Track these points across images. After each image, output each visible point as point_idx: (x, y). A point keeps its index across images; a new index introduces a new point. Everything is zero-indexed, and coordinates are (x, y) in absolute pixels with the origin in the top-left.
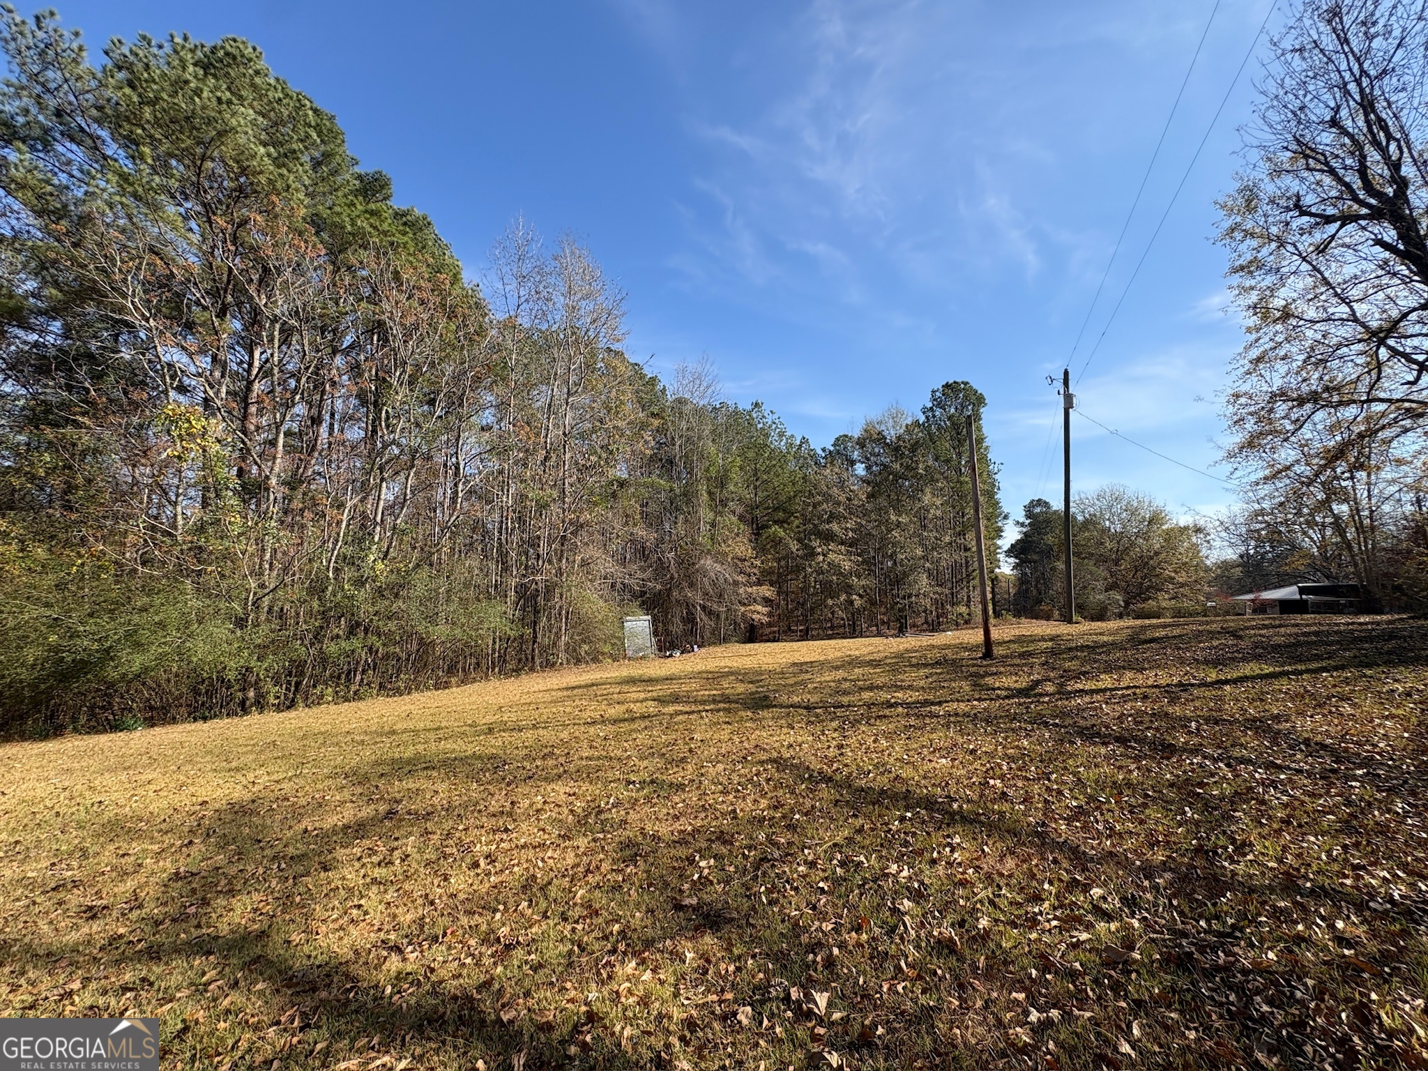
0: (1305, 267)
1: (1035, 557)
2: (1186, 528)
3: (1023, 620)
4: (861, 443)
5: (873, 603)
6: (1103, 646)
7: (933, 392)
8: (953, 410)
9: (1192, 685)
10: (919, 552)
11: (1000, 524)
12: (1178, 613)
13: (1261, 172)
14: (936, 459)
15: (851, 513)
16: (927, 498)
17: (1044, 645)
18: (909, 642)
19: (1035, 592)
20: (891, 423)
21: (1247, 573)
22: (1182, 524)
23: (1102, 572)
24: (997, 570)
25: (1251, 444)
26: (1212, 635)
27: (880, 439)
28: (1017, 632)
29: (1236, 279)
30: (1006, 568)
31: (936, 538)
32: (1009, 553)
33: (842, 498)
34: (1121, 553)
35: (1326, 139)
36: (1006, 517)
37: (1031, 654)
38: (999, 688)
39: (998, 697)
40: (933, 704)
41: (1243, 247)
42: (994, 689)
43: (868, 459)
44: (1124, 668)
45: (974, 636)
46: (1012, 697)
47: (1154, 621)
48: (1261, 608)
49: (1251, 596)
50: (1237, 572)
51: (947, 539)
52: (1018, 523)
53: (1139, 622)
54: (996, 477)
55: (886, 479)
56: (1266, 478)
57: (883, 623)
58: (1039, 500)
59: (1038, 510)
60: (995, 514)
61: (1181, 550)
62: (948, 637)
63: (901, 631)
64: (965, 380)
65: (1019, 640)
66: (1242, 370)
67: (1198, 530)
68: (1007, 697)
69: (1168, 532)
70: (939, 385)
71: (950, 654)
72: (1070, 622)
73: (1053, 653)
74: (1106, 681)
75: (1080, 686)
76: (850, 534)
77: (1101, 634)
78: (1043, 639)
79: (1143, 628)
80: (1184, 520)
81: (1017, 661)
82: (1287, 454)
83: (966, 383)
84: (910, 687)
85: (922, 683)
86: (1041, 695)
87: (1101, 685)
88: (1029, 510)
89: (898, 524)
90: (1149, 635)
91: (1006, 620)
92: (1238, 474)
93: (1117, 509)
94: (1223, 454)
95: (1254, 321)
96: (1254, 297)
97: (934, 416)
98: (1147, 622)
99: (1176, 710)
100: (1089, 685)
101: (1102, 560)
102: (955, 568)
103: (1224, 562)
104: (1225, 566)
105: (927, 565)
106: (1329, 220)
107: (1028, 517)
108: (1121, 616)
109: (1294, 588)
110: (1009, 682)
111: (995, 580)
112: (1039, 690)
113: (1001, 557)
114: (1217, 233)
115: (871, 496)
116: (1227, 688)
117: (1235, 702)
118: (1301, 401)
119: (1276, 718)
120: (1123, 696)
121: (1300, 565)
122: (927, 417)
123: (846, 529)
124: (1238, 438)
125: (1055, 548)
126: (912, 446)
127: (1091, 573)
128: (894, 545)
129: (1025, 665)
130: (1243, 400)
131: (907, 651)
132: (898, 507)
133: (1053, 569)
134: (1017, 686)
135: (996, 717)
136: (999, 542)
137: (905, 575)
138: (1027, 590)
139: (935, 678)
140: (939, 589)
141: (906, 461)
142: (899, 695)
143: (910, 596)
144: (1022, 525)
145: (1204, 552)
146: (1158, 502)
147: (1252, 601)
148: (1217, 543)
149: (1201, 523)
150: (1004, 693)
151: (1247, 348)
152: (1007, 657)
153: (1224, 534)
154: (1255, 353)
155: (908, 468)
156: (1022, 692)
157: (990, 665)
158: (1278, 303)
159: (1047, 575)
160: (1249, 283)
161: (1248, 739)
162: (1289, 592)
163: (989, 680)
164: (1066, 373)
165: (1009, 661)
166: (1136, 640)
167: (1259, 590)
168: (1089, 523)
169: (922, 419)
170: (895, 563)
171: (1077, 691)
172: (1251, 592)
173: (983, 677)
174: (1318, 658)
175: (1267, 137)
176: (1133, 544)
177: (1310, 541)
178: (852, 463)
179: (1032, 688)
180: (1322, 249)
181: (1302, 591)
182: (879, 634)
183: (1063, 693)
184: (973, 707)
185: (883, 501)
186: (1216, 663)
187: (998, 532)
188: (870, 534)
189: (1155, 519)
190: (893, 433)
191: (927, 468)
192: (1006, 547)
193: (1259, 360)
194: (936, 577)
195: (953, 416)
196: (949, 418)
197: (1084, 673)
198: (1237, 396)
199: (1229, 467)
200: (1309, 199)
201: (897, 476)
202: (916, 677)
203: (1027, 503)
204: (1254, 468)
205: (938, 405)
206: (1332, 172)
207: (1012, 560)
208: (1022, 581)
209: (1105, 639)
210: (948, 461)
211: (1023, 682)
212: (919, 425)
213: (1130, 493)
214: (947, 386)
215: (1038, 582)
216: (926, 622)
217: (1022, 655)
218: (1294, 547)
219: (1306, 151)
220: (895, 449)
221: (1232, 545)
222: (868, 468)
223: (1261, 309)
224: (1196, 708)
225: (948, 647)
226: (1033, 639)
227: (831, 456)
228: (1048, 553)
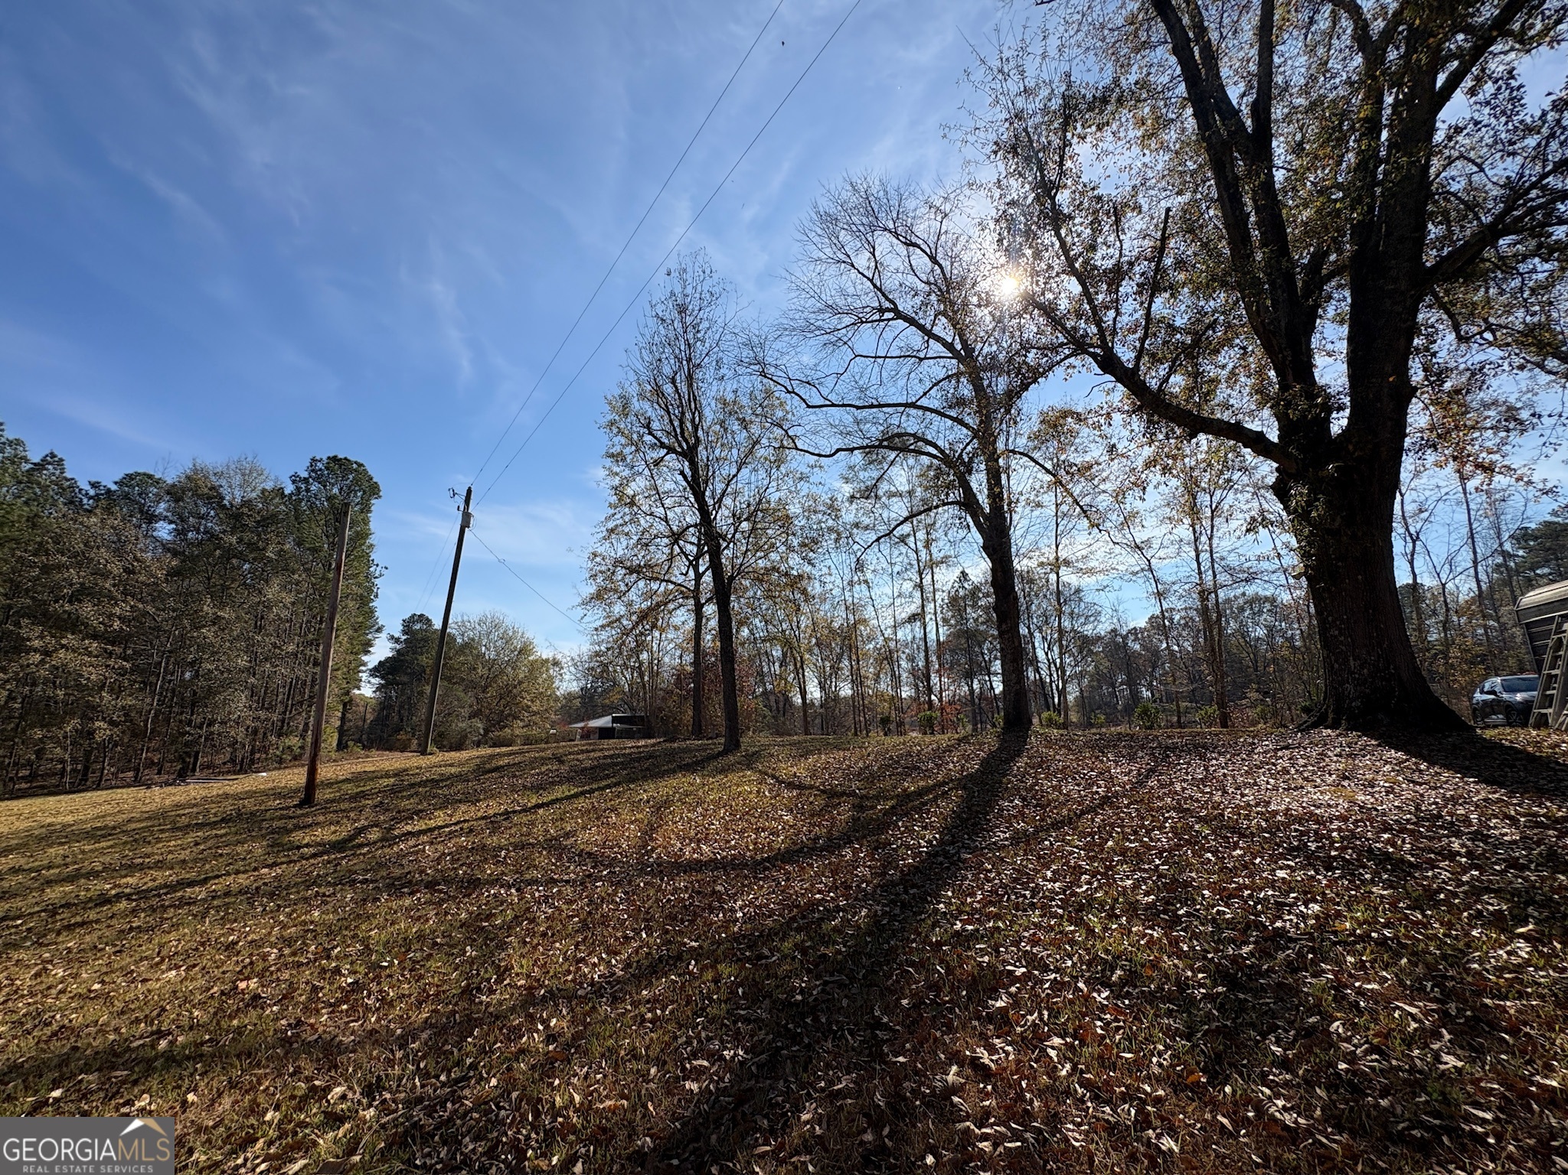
0: (647, 472)
1: (405, 679)
2: (547, 661)
3: (374, 752)
4: (175, 493)
5: (137, 734)
6: (448, 779)
7: (313, 460)
8: (335, 491)
9: (514, 812)
10: (242, 662)
11: (370, 637)
12: (528, 741)
13: (633, 390)
14: (299, 544)
15: (125, 593)
16: (272, 591)
17: (385, 782)
18: (193, 791)
19: (396, 718)
20: (237, 479)
21: (583, 704)
22: (544, 657)
23: (469, 699)
24: (356, 692)
25: (599, 596)
26: (544, 761)
27: (214, 497)
28: (359, 768)
29: (608, 462)
30: (368, 689)
31: (275, 646)
32: (375, 671)
33: (116, 568)
34: (491, 680)
35: (668, 389)
36: (379, 630)
37: (363, 795)
38: (307, 845)
39: (303, 857)
40: (191, 884)
41: (616, 440)
42: (298, 848)
43: (183, 520)
44: (460, 801)
45: (295, 777)
46: (321, 854)
47: (504, 749)
48: (587, 734)
49: (581, 725)
50: (577, 702)
51: (291, 648)
52: (392, 637)
53: (489, 751)
54: (377, 581)
55: (210, 554)
56: (603, 626)
57: (150, 764)
58: (422, 616)
59: (417, 627)
60: (365, 625)
61: (540, 681)
62: (262, 780)
63: (182, 776)
64: (360, 461)
65: (357, 778)
66: (601, 535)
67: (556, 663)
68: (314, 856)
69: (532, 663)
70: (324, 455)
71: (249, 805)
72: (424, 753)
73: (394, 791)
74: (440, 818)
75: (409, 828)
76: (116, 625)
77: (451, 765)
78: (387, 775)
79: (492, 757)
80: (546, 653)
81: (344, 806)
82: (619, 609)
83: (360, 465)
84: (160, 865)
85: (184, 855)
86: (361, 846)
87: (432, 823)
88: (408, 625)
89: (216, 620)
90: (494, 764)
91: (351, 754)
92: (586, 619)
93: (494, 636)
94: (579, 600)
95: (614, 499)
96: (617, 481)
97: (308, 490)
98: (498, 750)
99: (493, 841)
100: (421, 825)
101: (471, 686)
102: (294, 687)
103: (569, 694)
104: (570, 697)
105: (252, 680)
106: (662, 445)
107: (404, 632)
108: (478, 744)
109: (609, 718)
110: (325, 834)
111: (348, 703)
112: (360, 840)
113: (364, 676)
114: (604, 421)
115: (173, 573)
116: (541, 811)
117: (545, 825)
118: (631, 570)
119: (567, 835)
120: (450, 833)
121: (616, 698)
122: (298, 489)
123: (111, 616)
124: (592, 589)
125: (428, 671)
126: (264, 519)
127: (458, 700)
128: (201, 648)
129: (352, 809)
130: (598, 559)
131: (178, 806)
132: (221, 596)
133: (421, 693)
134: (333, 838)
135: (287, 888)
136: (365, 658)
137: (210, 692)
138: (387, 716)
139: (210, 843)
140: (262, 714)
141: (247, 536)
142: (129, 880)
143: (211, 724)
144: (397, 640)
145: (557, 683)
146: (529, 635)
147: (582, 728)
148: (567, 677)
149: (559, 657)
150: (312, 850)
151: (608, 519)
152: (333, 801)
153: (572, 669)
154: (611, 525)
155: (251, 545)
156: (339, 846)
157: (306, 815)
158: (629, 492)
159: (414, 700)
160: (616, 469)
161: (542, 859)
162: (604, 721)
163: (297, 836)
164: (469, 491)
165: (334, 807)
166: (482, 770)
167: (589, 719)
168: (469, 646)
169: (289, 489)
170: (197, 675)
171: (404, 835)
172: (582, 720)
173: (289, 832)
174: (608, 777)
175: (639, 366)
176: (502, 672)
177: (625, 679)
178: (151, 518)
179: (351, 838)
180: (657, 463)
181: (615, 720)
182: (137, 782)
183: (388, 840)
184: (260, 876)
185: (195, 584)
186: (537, 788)
187: (366, 647)
188: (158, 629)
189: (525, 650)
190: (238, 494)
191: (280, 553)
192: (371, 666)
193: (612, 531)
194: (261, 698)
195: (334, 497)
196: (329, 499)
197: (417, 813)
198: (595, 555)
199: (580, 611)
200: (655, 425)
201: (229, 553)
202: (177, 847)
203: (407, 616)
204: (596, 616)
205: (318, 479)
206: (668, 412)
207: (376, 681)
208: (384, 706)
209: (453, 770)
210: (315, 550)
211: (344, 831)
212: (283, 495)
213: (508, 622)
214: (334, 459)
215: (401, 707)
216: (233, 761)
217: (355, 798)
218: (615, 683)
219: (658, 391)
220: (235, 516)
221: (578, 679)
222: (180, 533)
223: (618, 490)
224: (511, 835)
225: (250, 794)
226: (373, 776)
227: (106, 500)
228: (419, 675)
